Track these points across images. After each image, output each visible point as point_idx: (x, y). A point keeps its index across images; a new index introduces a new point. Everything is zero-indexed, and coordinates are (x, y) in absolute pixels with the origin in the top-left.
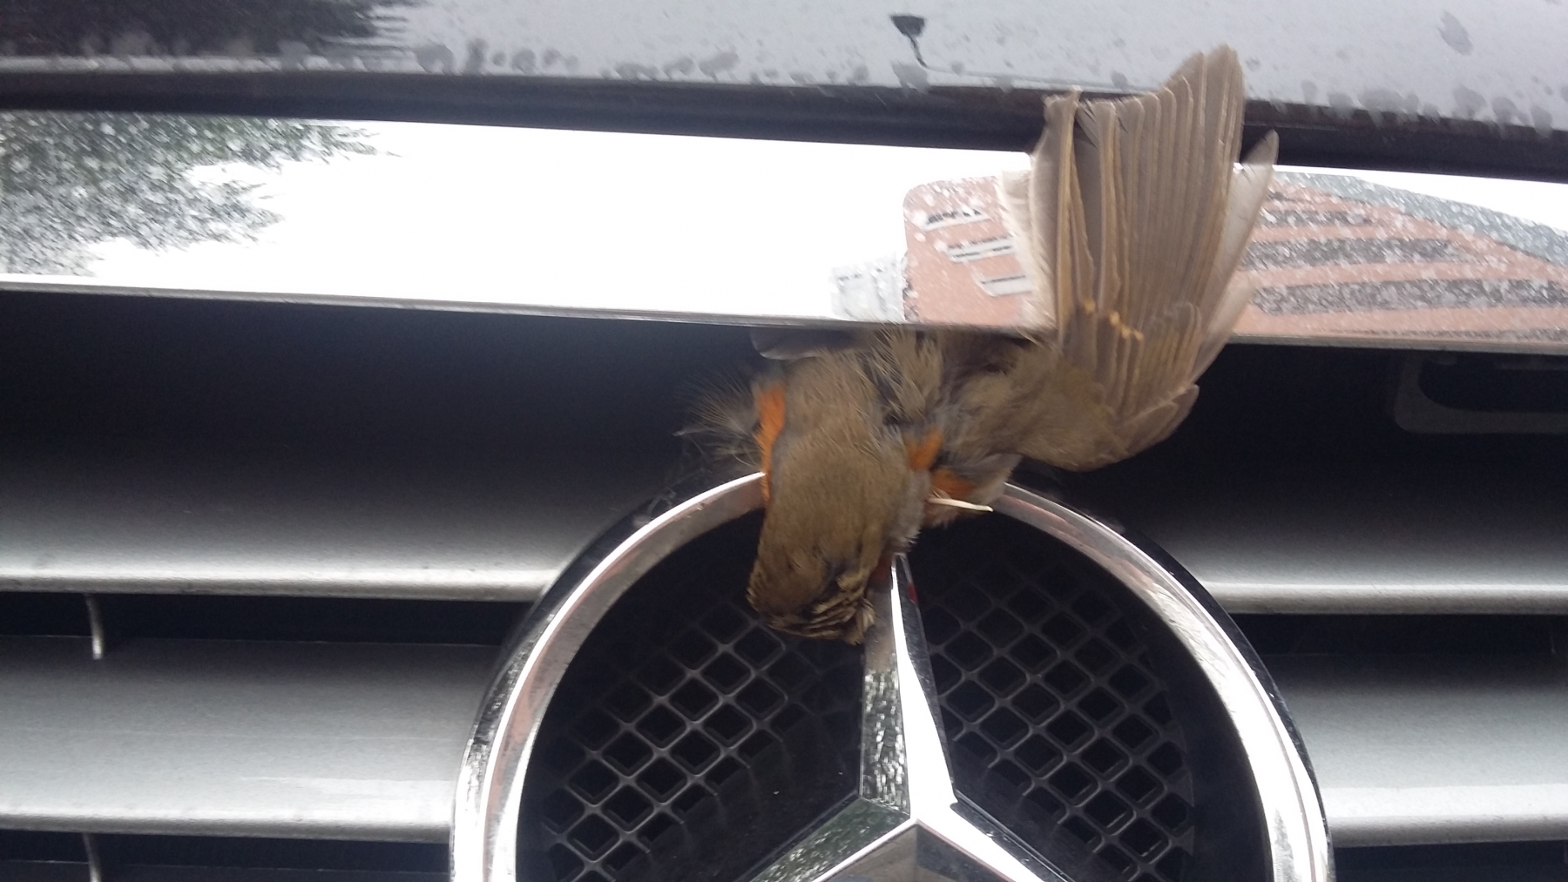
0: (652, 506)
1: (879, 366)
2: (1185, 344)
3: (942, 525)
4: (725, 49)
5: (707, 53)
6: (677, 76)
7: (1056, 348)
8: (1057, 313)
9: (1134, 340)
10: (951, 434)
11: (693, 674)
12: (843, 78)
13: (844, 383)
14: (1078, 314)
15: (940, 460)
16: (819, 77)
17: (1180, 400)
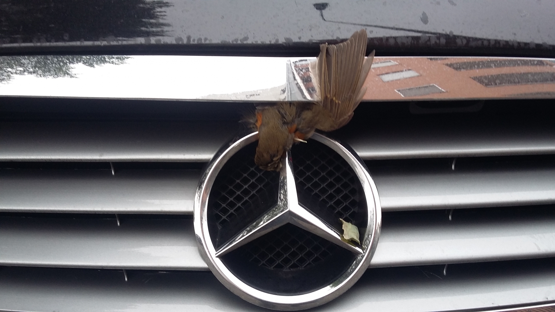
0: (233, 140)
1: (281, 110)
2: (350, 103)
3: (297, 144)
4: (246, 36)
5: (241, 37)
6: (235, 43)
7: (322, 105)
8: (322, 97)
9: (339, 103)
10: (298, 125)
11: (245, 175)
12: (273, 42)
13: (274, 115)
14: (326, 98)
15: (297, 130)
16: (268, 42)
17: (349, 116)
